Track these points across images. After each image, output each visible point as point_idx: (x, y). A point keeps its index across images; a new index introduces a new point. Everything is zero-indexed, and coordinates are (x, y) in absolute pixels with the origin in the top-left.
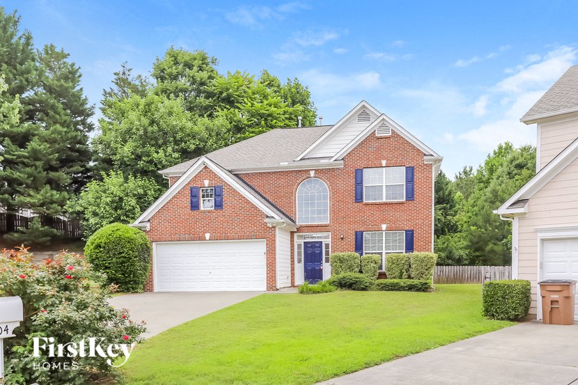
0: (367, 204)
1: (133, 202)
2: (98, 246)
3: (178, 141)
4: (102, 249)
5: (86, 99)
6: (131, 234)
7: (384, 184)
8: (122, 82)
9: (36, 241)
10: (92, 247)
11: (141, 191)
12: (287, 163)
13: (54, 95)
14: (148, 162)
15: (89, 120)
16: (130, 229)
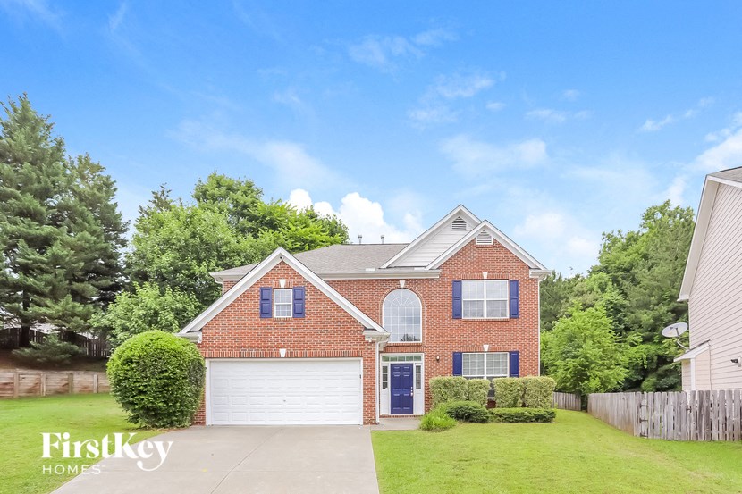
0: (466, 321)
1: (170, 316)
2: (129, 361)
3: (222, 256)
4: (134, 366)
5: (120, 215)
6: (178, 345)
7: (485, 300)
8: (160, 202)
9: (53, 358)
10: (119, 362)
11: (180, 306)
12: (374, 270)
13: (84, 203)
14: (187, 276)
15: (122, 236)
16: (176, 339)
